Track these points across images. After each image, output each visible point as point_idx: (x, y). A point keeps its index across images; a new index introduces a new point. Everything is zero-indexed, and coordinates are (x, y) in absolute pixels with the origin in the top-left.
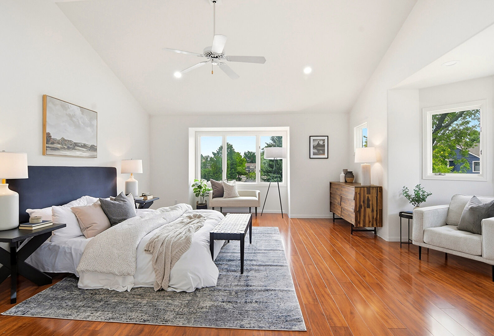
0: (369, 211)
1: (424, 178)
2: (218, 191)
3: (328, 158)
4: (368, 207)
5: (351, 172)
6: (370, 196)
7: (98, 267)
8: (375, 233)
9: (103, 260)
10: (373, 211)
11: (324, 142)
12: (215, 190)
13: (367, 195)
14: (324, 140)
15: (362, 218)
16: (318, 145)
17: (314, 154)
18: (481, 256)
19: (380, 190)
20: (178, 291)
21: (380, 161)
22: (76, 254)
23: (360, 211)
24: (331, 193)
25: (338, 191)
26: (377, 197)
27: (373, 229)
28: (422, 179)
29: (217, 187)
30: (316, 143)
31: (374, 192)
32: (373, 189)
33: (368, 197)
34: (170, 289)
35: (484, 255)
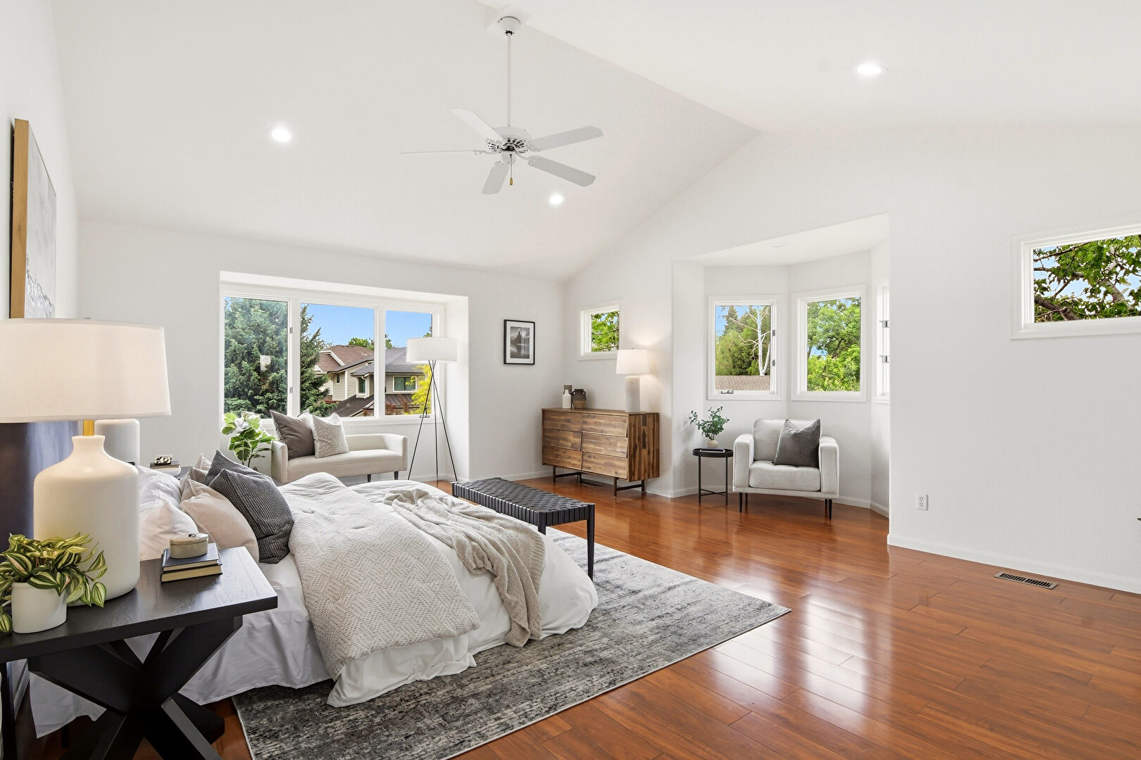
0: (645, 452)
1: (709, 398)
2: (298, 441)
3: (534, 364)
4: (644, 447)
5: (581, 391)
6: (645, 428)
7: (397, 633)
8: (643, 490)
9: (404, 613)
10: (649, 453)
11: (528, 334)
12: (291, 439)
13: (642, 428)
14: (528, 330)
15: (637, 464)
16: (519, 338)
17: (513, 356)
18: (820, 491)
19: (656, 417)
20: (562, 631)
21: (654, 372)
22: (289, 625)
23: (634, 452)
24: (544, 430)
25: (572, 424)
26: (653, 430)
27: (640, 482)
28: (707, 399)
29: (295, 431)
30: (515, 335)
31: (650, 420)
32: (649, 417)
33: (644, 431)
34: (543, 635)
35: (824, 490)
